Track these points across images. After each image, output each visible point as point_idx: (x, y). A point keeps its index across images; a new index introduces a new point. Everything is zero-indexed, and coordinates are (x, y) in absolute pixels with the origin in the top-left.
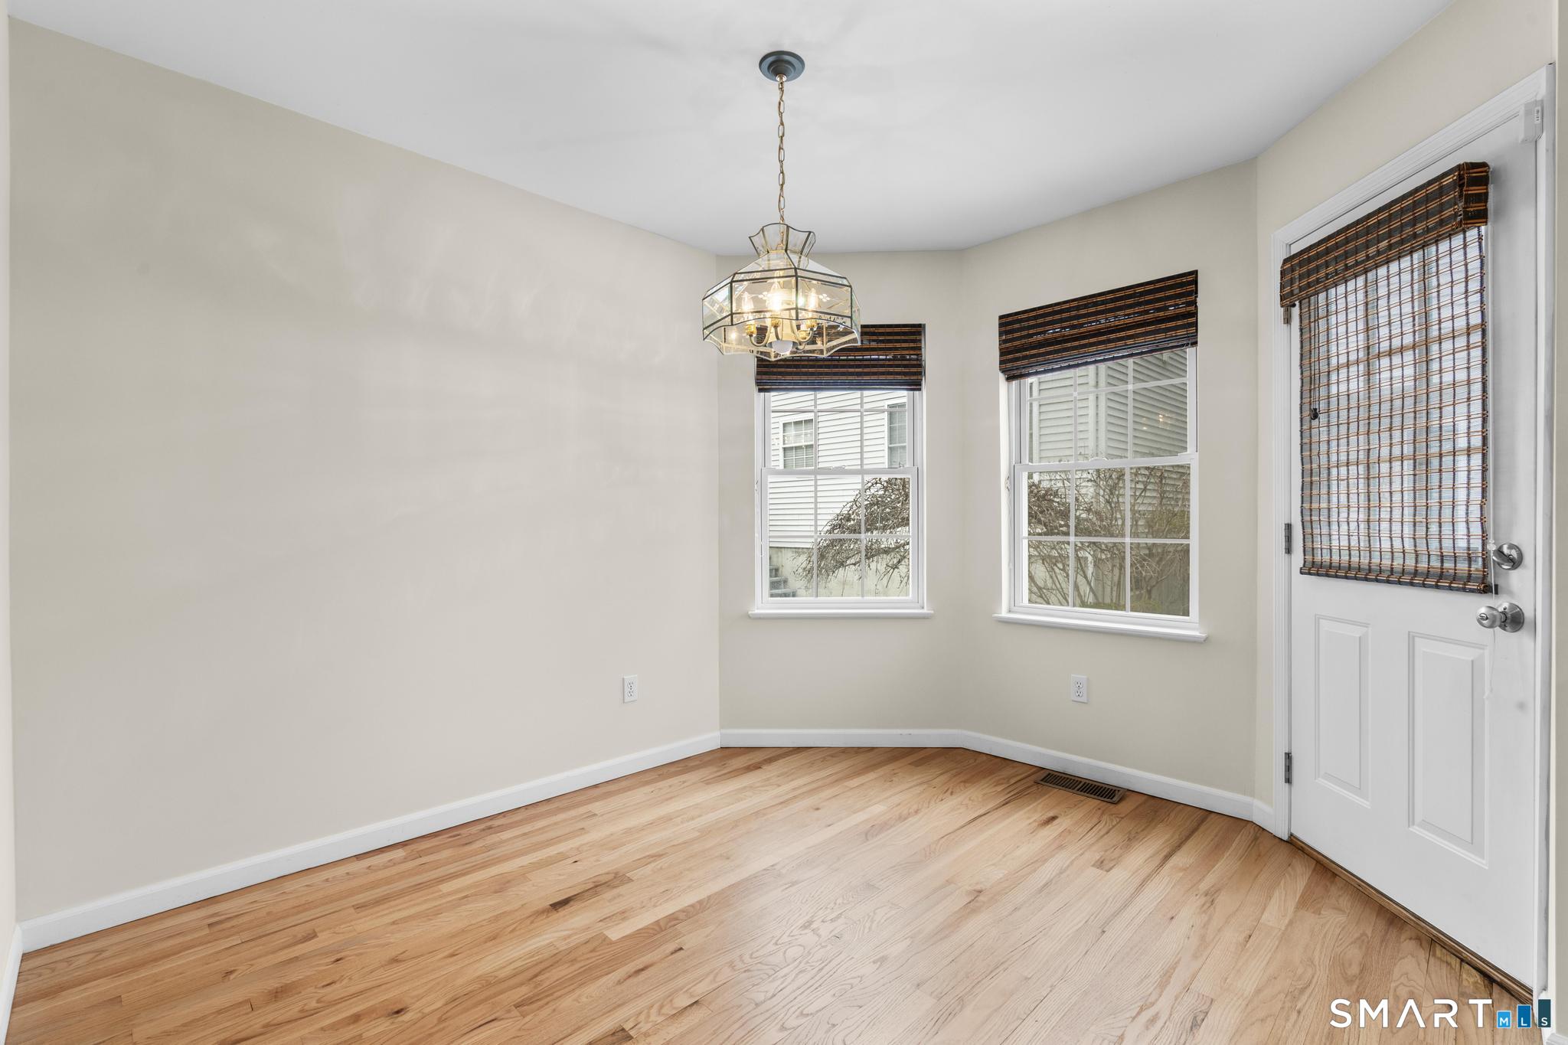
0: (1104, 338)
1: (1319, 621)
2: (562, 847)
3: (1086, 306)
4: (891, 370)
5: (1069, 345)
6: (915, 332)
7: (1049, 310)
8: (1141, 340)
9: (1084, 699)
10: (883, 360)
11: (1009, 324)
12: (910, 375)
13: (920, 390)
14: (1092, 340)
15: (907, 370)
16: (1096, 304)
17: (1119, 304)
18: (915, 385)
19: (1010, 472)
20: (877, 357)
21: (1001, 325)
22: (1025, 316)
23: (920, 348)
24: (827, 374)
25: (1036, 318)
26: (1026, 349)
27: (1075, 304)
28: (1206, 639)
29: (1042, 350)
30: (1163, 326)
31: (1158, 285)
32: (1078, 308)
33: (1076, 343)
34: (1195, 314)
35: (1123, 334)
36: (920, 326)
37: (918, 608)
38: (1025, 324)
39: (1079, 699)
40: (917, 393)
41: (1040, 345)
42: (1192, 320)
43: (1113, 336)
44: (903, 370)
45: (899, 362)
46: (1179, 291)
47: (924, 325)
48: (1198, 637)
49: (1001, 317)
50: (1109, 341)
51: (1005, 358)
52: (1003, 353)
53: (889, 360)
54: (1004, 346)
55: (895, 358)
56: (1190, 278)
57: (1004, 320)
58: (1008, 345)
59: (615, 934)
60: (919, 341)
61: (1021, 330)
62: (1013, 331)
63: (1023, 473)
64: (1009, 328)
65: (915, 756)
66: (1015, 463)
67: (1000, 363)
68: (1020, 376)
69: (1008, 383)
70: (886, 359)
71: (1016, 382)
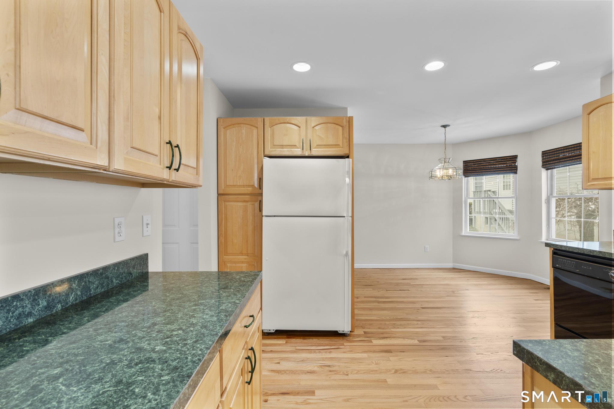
0: (571, 158)
2: (407, 274)
3: (567, 149)
4: (505, 169)
6: (515, 157)
7: (556, 150)
10: (503, 166)
11: (545, 154)
12: (513, 169)
14: (568, 159)
15: (511, 169)
16: (569, 148)
18: (516, 173)
19: (547, 197)
20: (501, 166)
21: (542, 154)
22: (549, 152)
23: (516, 162)
24: (484, 172)
25: (552, 152)
26: (549, 161)
27: (563, 148)
29: (554, 162)
32: (564, 149)
33: (563, 160)
35: (577, 157)
36: (516, 156)
37: (514, 237)
38: (549, 154)
40: (516, 175)
41: (554, 160)
43: (574, 158)
44: (510, 169)
45: (509, 167)
47: (518, 155)
49: (543, 152)
50: (573, 160)
52: (543, 162)
53: (505, 166)
54: (543, 160)
55: (507, 166)
58: (544, 160)
59: (411, 283)
60: (516, 160)
61: (548, 156)
62: (546, 156)
63: (552, 198)
64: (544, 155)
65: (511, 278)
66: (550, 195)
67: (543, 165)
68: (550, 169)
69: (546, 171)
70: (504, 166)
71: (549, 171)
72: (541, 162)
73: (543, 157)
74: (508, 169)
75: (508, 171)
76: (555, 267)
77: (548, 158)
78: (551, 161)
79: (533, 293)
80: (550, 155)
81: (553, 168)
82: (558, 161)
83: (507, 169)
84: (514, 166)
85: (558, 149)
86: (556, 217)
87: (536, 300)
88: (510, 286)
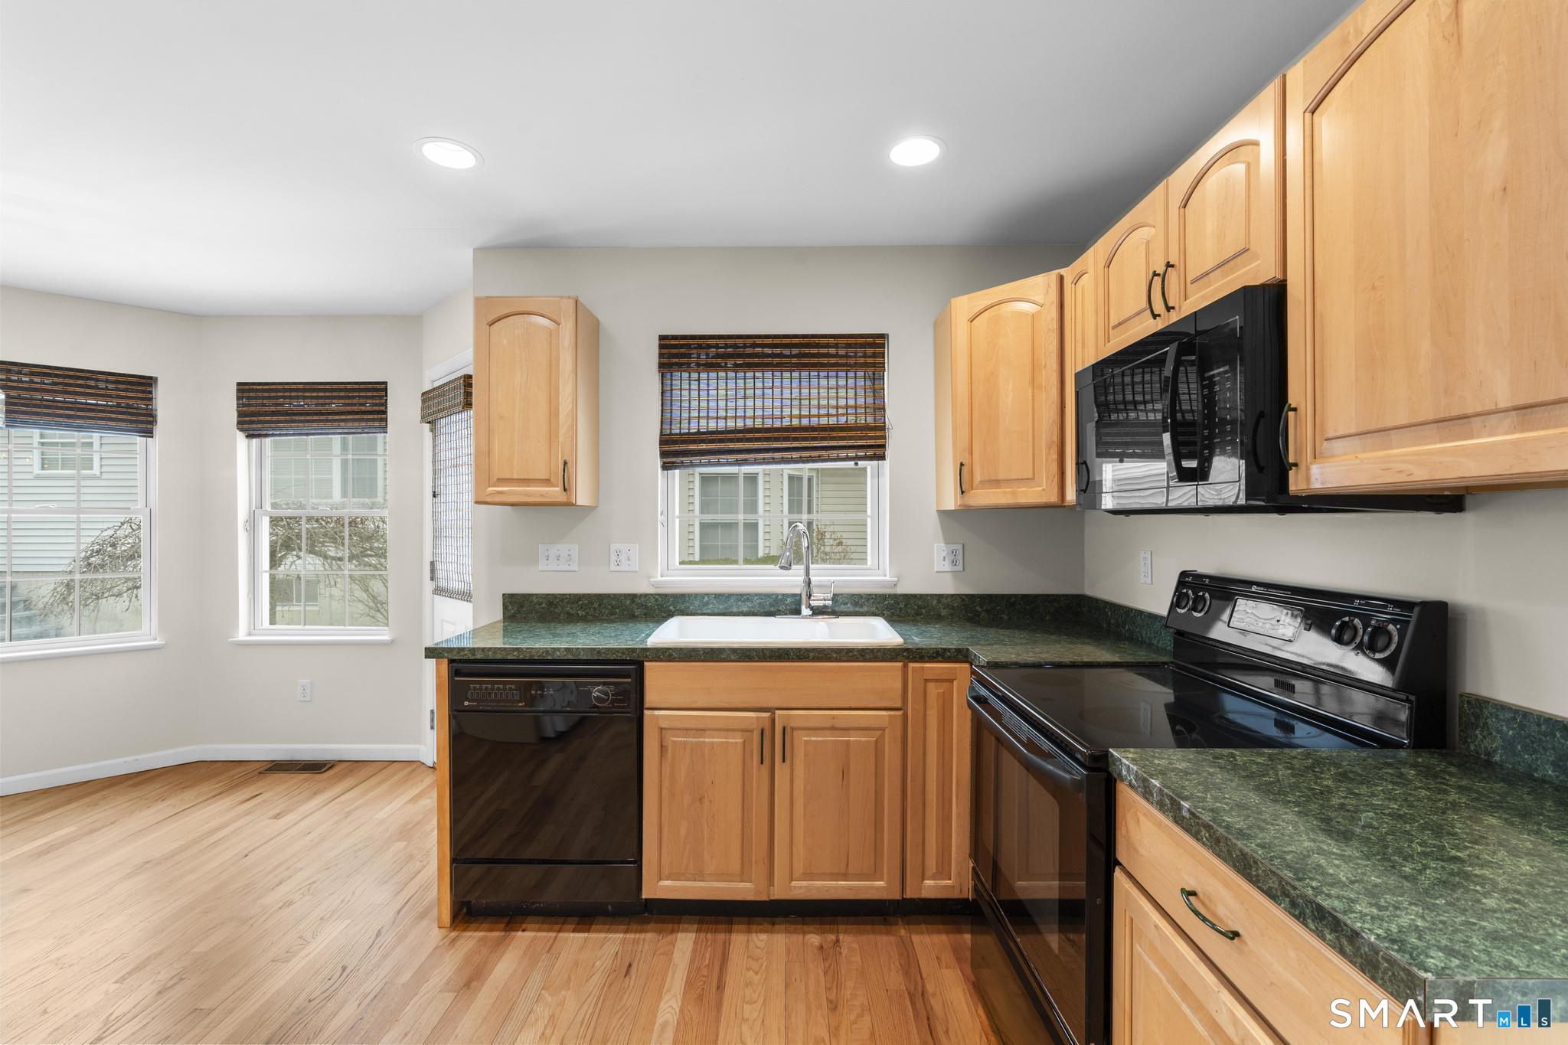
0: (324, 417)
1: (442, 625)
3: (310, 390)
4: (116, 416)
5: (297, 418)
6: (146, 385)
8: (350, 424)
9: (308, 699)
10: (103, 406)
11: (246, 391)
12: (144, 422)
13: (152, 437)
14: (315, 418)
15: (134, 418)
16: (317, 390)
17: (335, 394)
18: (148, 433)
19: (250, 516)
20: (95, 402)
21: (238, 391)
22: (259, 387)
23: (151, 399)
25: (268, 391)
26: (261, 415)
28: (392, 642)
29: (275, 418)
30: (365, 417)
31: (362, 387)
32: (304, 390)
33: (302, 418)
34: (385, 412)
35: (337, 417)
36: (151, 378)
37: (150, 640)
38: (261, 394)
39: (304, 699)
40: (149, 439)
41: (274, 414)
42: (384, 416)
43: (330, 417)
44: (129, 417)
45: (125, 410)
46: (375, 394)
47: (157, 378)
48: (387, 640)
49: (239, 384)
50: (327, 421)
51: (242, 419)
52: (241, 414)
53: (111, 406)
54: (240, 409)
55: (118, 405)
56: (383, 387)
57: (241, 387)
58: (245, 409)
60: (150, 392)
61: (256, 398)
62: (249, 398)
63: (263, 518)
64: (246, 394)
65: (139, 779)
66: (256, 508)
67: (239, 423)
68: (259, 436)
69: (247, 440)
70: (107, 406)
71: (254, 440)
72: (235, 414)
73: (239, 398)
74: (124, 417)
75: (124, 424)
76: (461, 708)
77: (257, 405)
78: (266, 414)
79: (249, 800)
80: (264, 398)
81: (266, 436)
82: (288, 418)
83: (120, 416)
84: (145, 412)
85: (287, 387)
86: (270, 569)
87: (277, 816)
88: (162, 805)
